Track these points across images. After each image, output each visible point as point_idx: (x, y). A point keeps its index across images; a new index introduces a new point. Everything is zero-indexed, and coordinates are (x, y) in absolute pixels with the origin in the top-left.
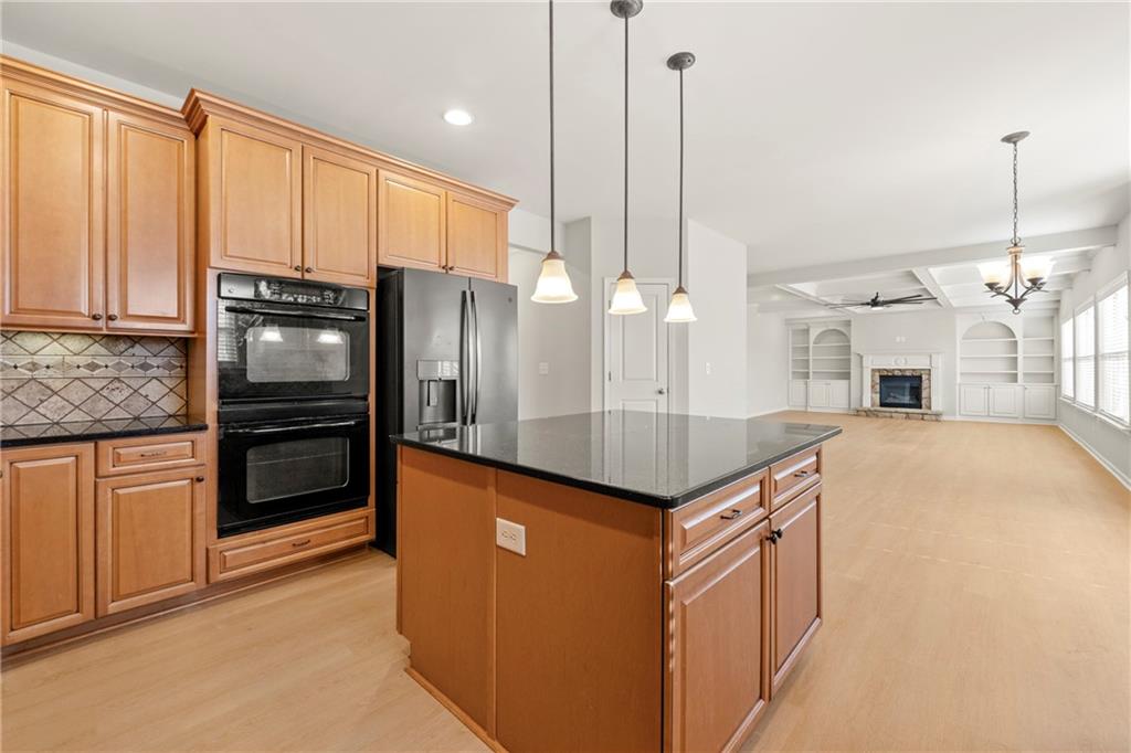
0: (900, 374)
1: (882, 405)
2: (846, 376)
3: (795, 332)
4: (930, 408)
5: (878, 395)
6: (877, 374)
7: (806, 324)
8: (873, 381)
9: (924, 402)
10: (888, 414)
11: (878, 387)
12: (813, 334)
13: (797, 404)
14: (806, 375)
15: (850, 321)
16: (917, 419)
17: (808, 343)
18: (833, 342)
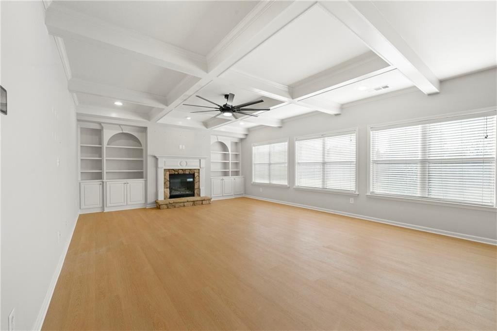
0: (182, 173)
1: (171, 197)
2: (140, 175)
3: (84, 131)
4: (199, 195)
5: (168, 190)
6: (168, 173)
7: (100, 124)
8: (165, 179)
9: (196, 191)
10: (182, 204)
11: (168, 183)
12: (107, 135)
13: (93, 206)
14: (99, 176)
15: (146, 128)
16: (199, 205)
17: (100, 143)
18: (123, 144)
